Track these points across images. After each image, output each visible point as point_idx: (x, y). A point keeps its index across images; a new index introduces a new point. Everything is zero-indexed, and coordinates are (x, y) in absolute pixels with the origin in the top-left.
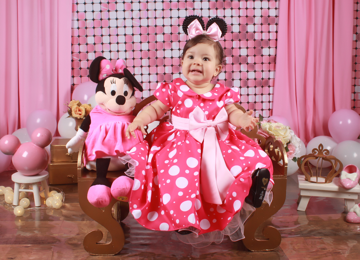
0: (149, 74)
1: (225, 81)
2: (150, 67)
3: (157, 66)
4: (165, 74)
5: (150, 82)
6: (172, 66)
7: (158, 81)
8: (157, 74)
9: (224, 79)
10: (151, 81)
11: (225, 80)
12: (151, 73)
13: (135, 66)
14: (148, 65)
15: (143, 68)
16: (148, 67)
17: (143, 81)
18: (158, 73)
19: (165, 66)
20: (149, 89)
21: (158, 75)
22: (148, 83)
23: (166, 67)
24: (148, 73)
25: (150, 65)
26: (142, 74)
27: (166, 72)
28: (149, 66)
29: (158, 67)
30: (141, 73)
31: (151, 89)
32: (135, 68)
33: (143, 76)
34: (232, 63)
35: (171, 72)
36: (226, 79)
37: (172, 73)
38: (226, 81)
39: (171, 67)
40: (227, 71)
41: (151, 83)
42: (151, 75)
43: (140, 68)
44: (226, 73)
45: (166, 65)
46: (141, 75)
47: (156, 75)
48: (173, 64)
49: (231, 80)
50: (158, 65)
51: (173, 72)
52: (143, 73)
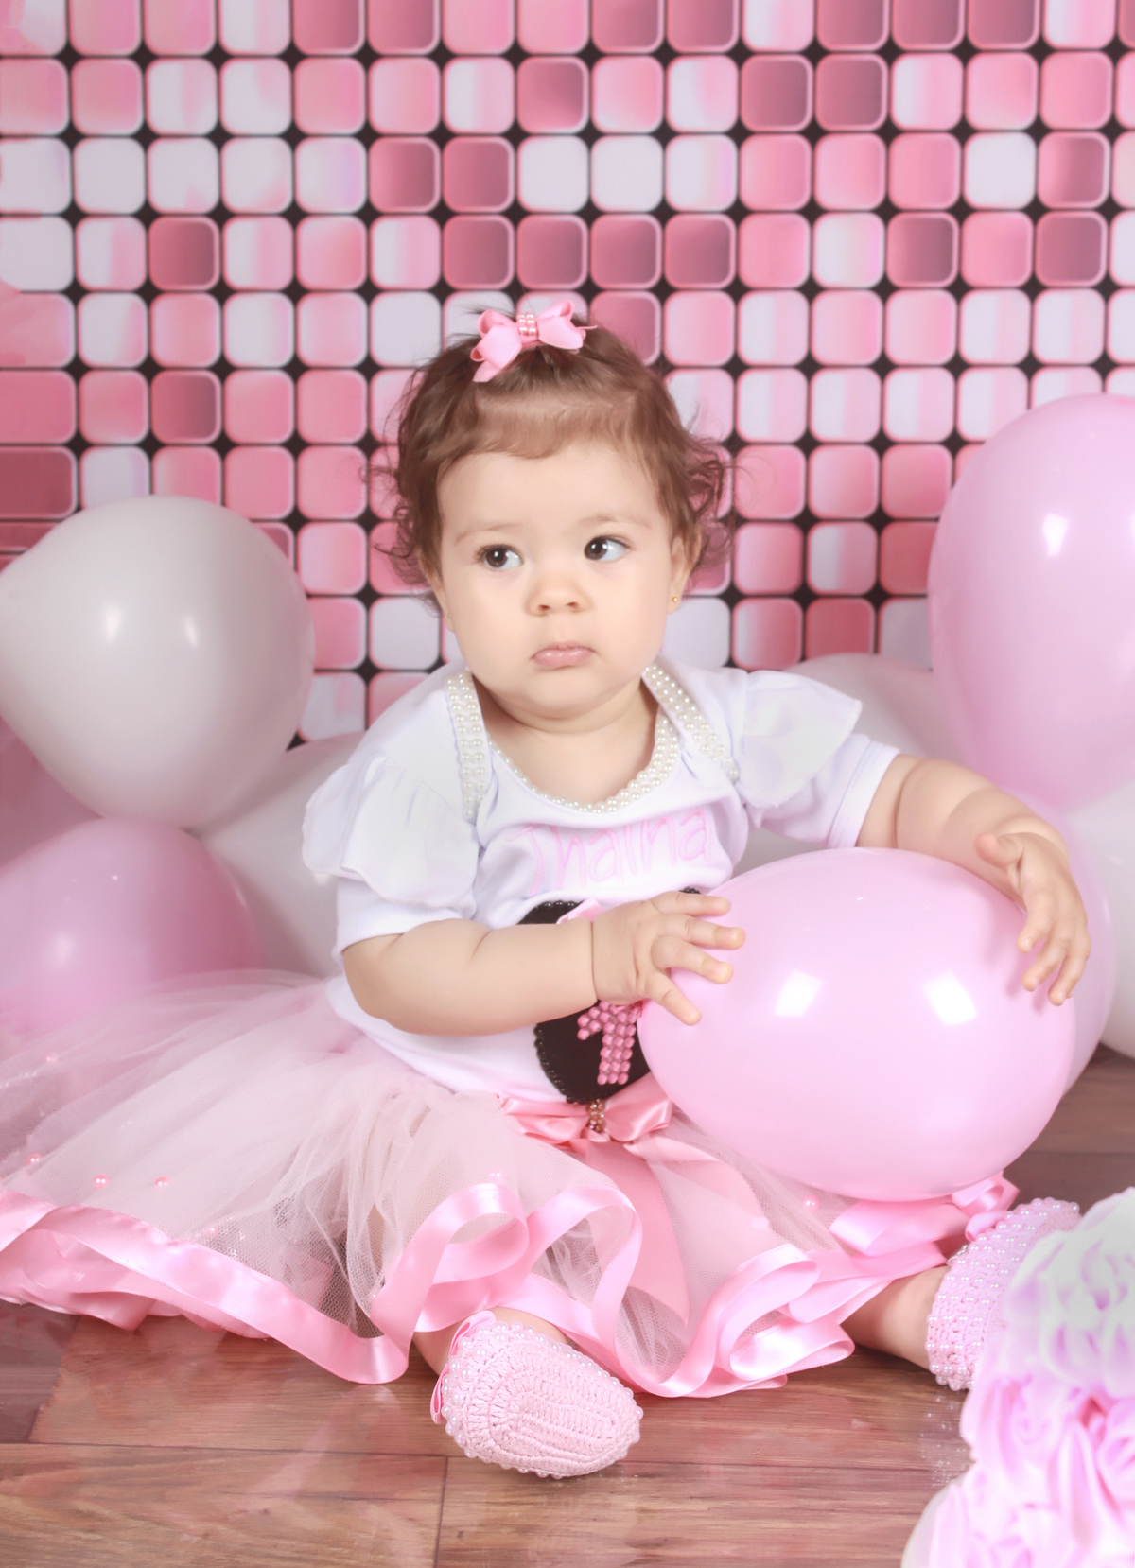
0: (294, 136)
1: (1025, 220)
2: (305, 69)
3: (368, 57)
4: (442, 135)
5: (295, 215)
6: (516, 55)
7: (379, 204)
8: (368, 136)
9: (1024, 198)
10: (307, 202)
11: (1035, 210)
12: (306, 124)
13: (156, 44)
14: (281, 44)
15: (232, 71)
16: (281, 69)
17: (234, 202)
18: (381, 123)
19: (442, 56)
20: (284, 280)
21: (378, 146)
22: (284, 226)
23: (456, 70)
24: (282, 124)
25: (303, 45)
26: (220, 136)
27: (457, 121)
28: (292, 57)
29: (381, 70)
30: (208, 125)
31: (308, 279)
32: (158, 71)
33: (232, 148)
34: (1104, 37)
35: (504, 123)
36: (1046, 199)
37: (517, 135)
38: (1045, 220)
39: (505, 68)
40: (1051, 119)
41: (307, 227)
42: (306, 149)
43: (207, 69)
44: (1049, 141)
45: (454, 44)
46: (208, 147)
47: (358, 147)
48: (529, 43)
49: (1087, 209)
50: (377, 46)
51: (527, 125)
52: (232, 124)
